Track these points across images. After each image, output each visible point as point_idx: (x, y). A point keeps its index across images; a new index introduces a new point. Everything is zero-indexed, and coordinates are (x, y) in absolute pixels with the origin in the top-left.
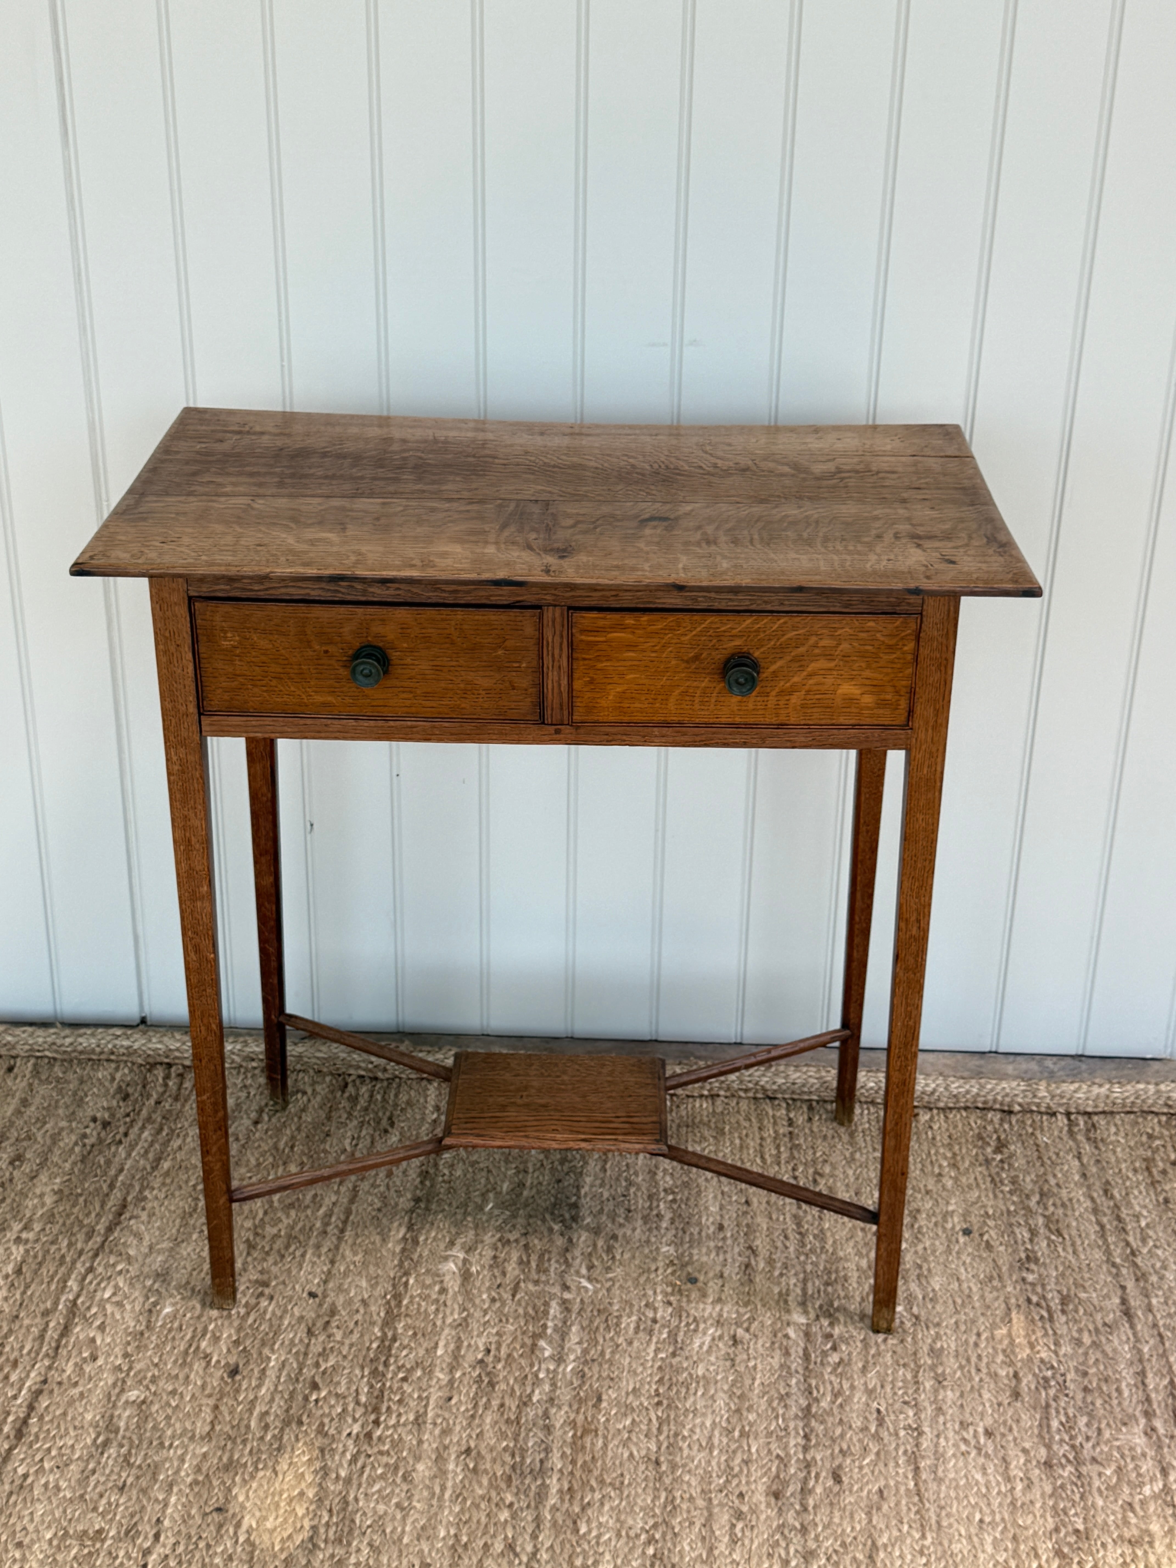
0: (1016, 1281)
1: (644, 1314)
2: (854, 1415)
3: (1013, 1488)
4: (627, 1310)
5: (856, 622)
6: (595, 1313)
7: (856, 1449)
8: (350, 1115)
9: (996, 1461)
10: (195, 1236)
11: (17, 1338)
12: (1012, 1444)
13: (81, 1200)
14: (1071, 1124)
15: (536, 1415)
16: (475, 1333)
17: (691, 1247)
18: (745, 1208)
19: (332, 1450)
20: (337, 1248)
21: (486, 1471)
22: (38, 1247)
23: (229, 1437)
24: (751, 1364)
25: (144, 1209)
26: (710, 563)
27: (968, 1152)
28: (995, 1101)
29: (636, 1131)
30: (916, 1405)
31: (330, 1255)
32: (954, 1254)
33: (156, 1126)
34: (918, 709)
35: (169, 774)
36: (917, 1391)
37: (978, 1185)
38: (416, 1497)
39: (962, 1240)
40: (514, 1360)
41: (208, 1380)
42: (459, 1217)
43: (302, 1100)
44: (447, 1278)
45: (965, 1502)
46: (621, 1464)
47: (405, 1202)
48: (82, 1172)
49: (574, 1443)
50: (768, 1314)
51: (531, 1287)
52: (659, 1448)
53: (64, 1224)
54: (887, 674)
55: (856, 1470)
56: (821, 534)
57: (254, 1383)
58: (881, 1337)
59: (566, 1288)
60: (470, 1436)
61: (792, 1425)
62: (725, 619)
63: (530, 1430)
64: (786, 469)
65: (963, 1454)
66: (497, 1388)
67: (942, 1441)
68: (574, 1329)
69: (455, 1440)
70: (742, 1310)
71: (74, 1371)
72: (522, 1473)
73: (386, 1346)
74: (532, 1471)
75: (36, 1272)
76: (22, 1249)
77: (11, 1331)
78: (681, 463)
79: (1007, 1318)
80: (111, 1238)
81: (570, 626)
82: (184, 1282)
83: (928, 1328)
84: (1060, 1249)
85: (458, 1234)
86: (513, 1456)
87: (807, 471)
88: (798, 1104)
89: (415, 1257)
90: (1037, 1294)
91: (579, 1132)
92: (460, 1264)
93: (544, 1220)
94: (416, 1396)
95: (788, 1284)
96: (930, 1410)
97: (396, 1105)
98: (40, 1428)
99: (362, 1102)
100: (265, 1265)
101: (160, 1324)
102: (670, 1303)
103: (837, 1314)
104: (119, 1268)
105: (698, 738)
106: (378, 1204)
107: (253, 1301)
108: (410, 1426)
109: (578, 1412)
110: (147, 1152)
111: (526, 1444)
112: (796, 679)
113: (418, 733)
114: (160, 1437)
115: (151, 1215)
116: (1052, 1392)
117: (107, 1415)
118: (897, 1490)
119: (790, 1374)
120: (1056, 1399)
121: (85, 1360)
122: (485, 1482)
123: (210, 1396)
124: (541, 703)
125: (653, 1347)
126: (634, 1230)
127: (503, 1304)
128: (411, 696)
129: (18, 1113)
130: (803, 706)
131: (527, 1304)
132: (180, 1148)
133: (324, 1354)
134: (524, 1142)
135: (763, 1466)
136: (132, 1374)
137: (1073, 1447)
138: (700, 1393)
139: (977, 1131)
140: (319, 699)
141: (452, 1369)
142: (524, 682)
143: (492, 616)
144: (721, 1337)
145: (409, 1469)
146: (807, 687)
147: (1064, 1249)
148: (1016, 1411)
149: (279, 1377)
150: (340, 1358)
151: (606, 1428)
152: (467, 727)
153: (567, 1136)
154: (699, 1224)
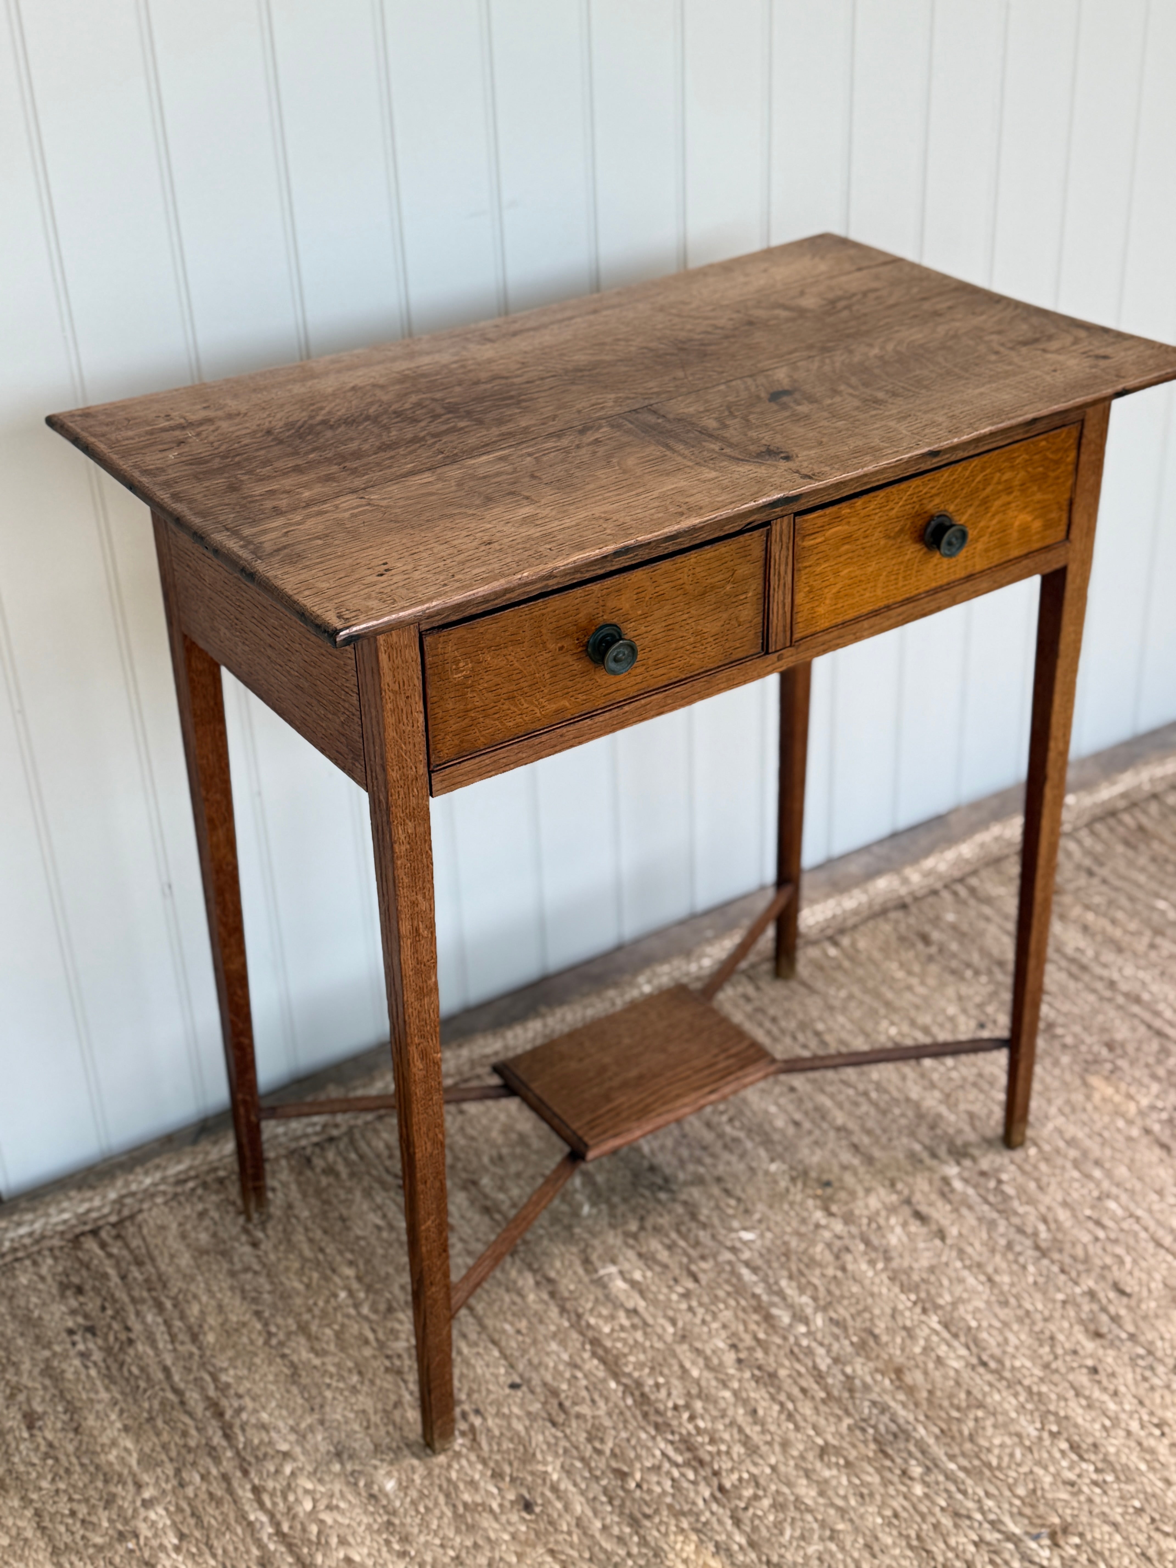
2: (1076, 1232)
4: (806, 1241)
5: (1032, 445)
6: (783, 1258)
7: (1109, 1259)
8: (346, 1189)
13: (160, 1423)
15: (841, 1381)
16: (705, 1337)
17: (792, 1154)
20: (484, 1326)
21: (858, 1459)
25: (239, 1396)
27: (907, 955)
28: (886, 901)
29: (743, 1061)
30: (1109, 1196)
31: (484, 1337)
33: (151, 1303)
34: (1076, 519)
36: (1095, 1183)
37: (946, 982)
38: (830, 1521)
40: (765, 1342)
41: (512, 1529)
42: (565, 1233)
44: (624, 1298)
48: (125, 1394)
49: (899, 1388)
50: (918, 1180)
51: (704, 1265)
52: (970, 1350)
53: (172, 1459)
54: (1054, 492)
55: (1129, 1277)
57: (559, 1505)
59: (733, 1249)
61: (1042, 1267)
64: (783, 313)
66: (781, 1377)
69: (801, 1447)
72: (889, 1441)
74: (894, 1435)
75: (201, 1526)
79: (1088, 1085)
80: (241, 1445)
81: (796, 533)
82: (371, 1447)
85: (584, 1250)
86: (864, 1431)
87: (804, 309)
89: (568, 1295)
91: (697, 1088)
92: (621, 1278)
93: (645, 1196)
94: (720, 1426)
95: (904, 1145)
99: (343, 1169)
101: (397, 1503)
102: (836, 1214)
103: (969, 1151)
105: (899, 618)
108: (748, 1459)
109: (871, 1358)
110: (172, 1335)
111: (861, 1412)
112: (982, 524)
113: (651, 709)
115: (255, 1397)
122: (869, 1469)
123: (532, 1544)
124: (764, 632)
125: (864, 1262)
126: (728, 1163)
127: (698, 1295)
128: (642, 669)
130: (986, 550)
131: (719, 1283)
133: (593, 1438)
135: (1062, 1317)
138: (945, 1282)
139: (894, 935)
140: (552, 706)
141: (724, 1382)
142: (750, 613)
143: (724, 549)
144: (906, 1222)
145: (793, 1498)
146: (990, 529)
149: (577, 1485)
151: (909, 1358)
152: (698, 685)
153: (693, 1096)
154: (775, 1129)
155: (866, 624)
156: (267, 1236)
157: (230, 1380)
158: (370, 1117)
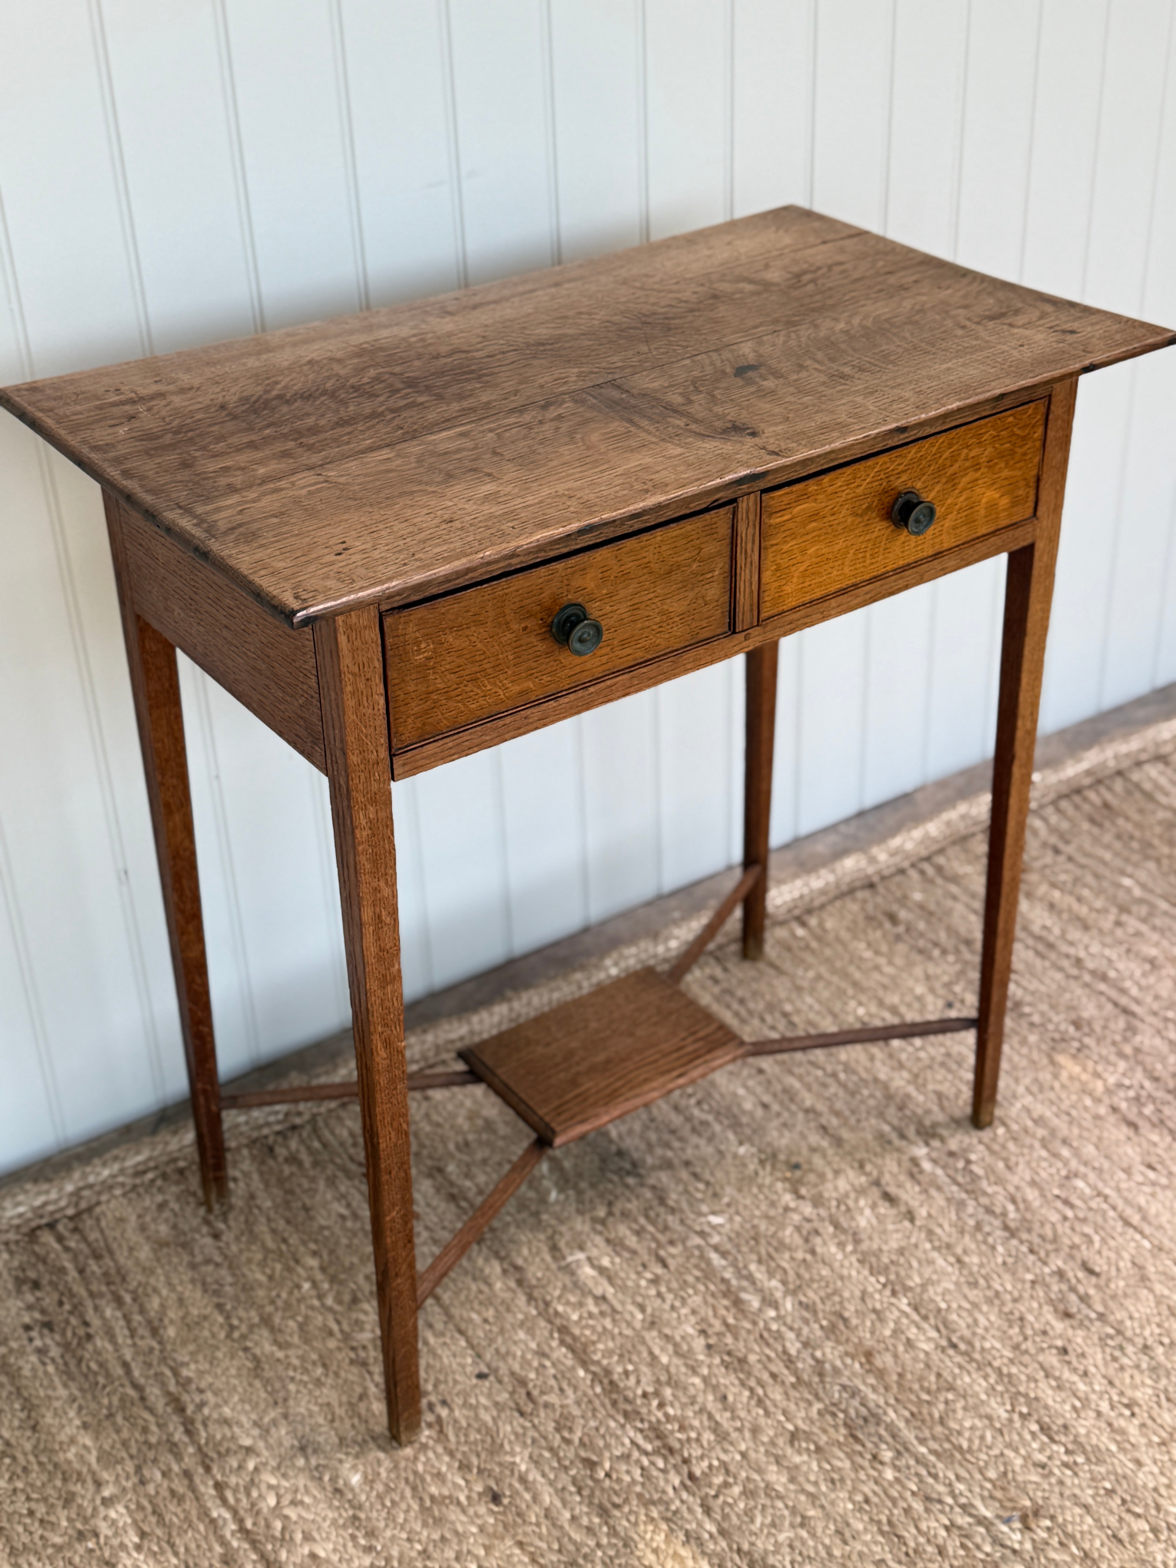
0: (1028, 1029)
2: (1044, 1211)
4: (775, 1225)
5: (999, 421)
6: (752, 1242)
7: (1077, 1240)
8: (309, 1179)
13: (120, 1420)
14: (922, 872)
15: (811, 1365)
16: (674, 1323)
17: (761, 1136)
19: (675, 1513)
20: (450, 1316)
21: (829, 1444)
24: (924, 1213)
25: (201, 1391)
27: (875, 935)
28: (854, 880)
29: (714, 1043)
30: (1076, 1175)
31: (451, 1326)
33: (109, 1297)
34: (1043, 497)
36: (1063, 1162)
37: (914, 961)
38: (800, 1507)
40: (735, 1327)
41: (480, 1522)
42: (532, 1220)
44: (592, 1285)
46: (927, 1365)
48: (84, 1390)
49: (869, 1371)
50: (887, 1161)
51: (673, 1250)
52: (939, 1332)
53: (132, 1456)
54: (1021, 468)
55: (1097, 1256)
57: (527, 1496)
59: (702, 1234)
60: (779, 1422)
61: (1011, 1247)
62: (895, 458)
64: (748, 287)
65: (1152, 1196)
66: (750, 1362)
69: (771, 1433)
70: (866, 1170)
72: (859, 1426)
74: (865, 1419)
75: (163, 1524)
79: (1055, 1064)
80: (203, 1440)
81: (762, 511)
82: (336, 1440)
84: (1026, 984)
85: (552, 1237)
86: (834, 1415)
87: (769, 283)
89: (536, 1282)
90: (1053, 1031)
92: (589, 1265)
93: (614, 1181)
94: (690, 1413)
95: (872, 1126)
96: (1090, 1173)
99: (306, 1158)
101: (362, 1497)
102: (805, 1198)
103: (937, 1131)
105: (867, 596)
107: (432, 1417)
108: (718, 1446)
109: (840, 1342)
110: (132, 1330)
111: (831, 1397)
115: (217, 1392)
119: (962, 1204)
122: (839, 1454)
123: (501, 1536)
124: (733, 609)
125: (833, 1245)
126: (697, 1147)
127: (666, 1280)
128: (608, 649)
130: (953, 528)
131: (687, 1268)
133: (561, 1427)
135: (1032, 1297)
138: (914, 1264)
139: (862, 914)
140: (516, 688)
141: (693, 1369)
142: (716, 592)
143: (689, 526)
144: (875, 1204)
146: (958, 506)
147: (1030, 983)
148: (1146, 1138)
149: (545, 1476)
151: (879, 1341)
152: (665, 665)
153: (662, 1080)
154: (744, 1112)
155: (833, 602)
156: (229, 1227)
157: (191, 1374)
158: (333, 1104)
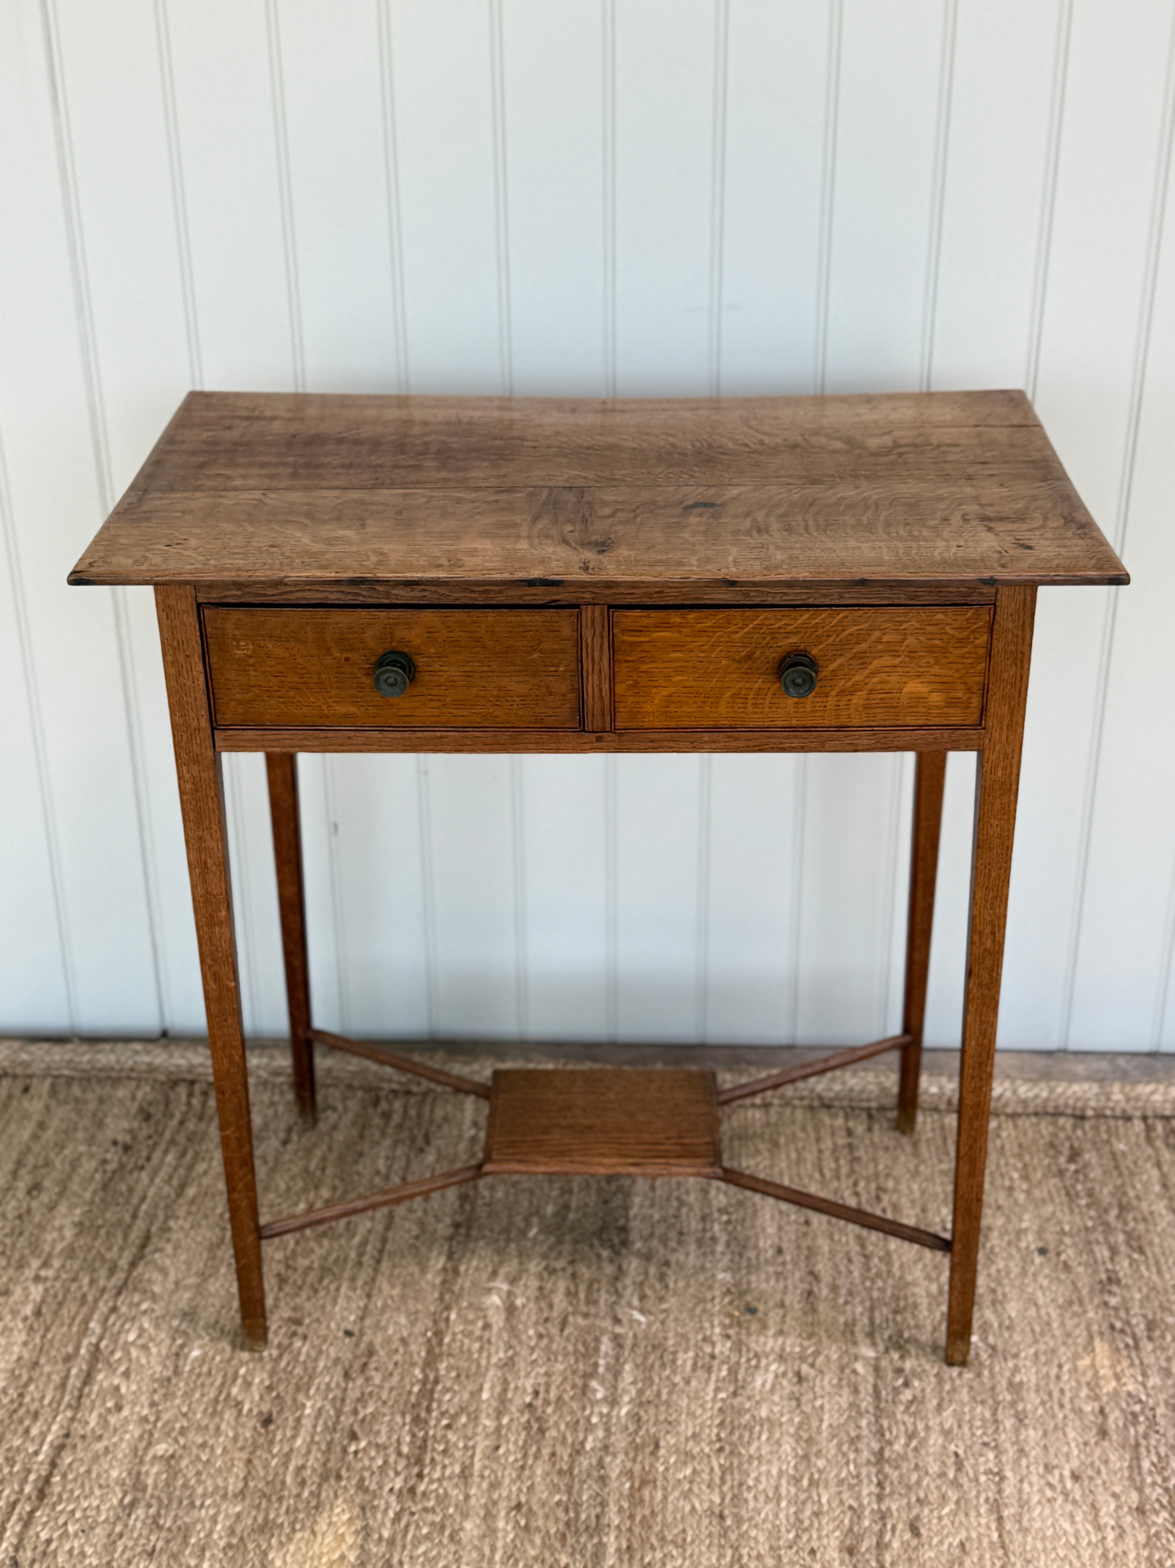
0: (1098, 1306)
1: (701, 1349)
2: (931, 1459)
3: (1104, 1538)
4: (684, 1345)
5: (923, 614)
6: (650, 1349)
7: (934, 1497)
8: (384, 1134)
9: (1085, 1508)
10: (223, 1270)
11: (37, 1387)
12: (1101, 1489)
13: (103, 1232)
14: (1149, 1129)
15: (590, 1465)
16: (522, 1374)
17: (749, 1273)
18: (804, 1229)
19: (374, 1507)
20: (373, 1280)
21: (538, 1529)
22: (58, 1285)
23: (264, 1495)
24: (818, 1403)
25: (168, 1241)
26: (762, 555)
27: (1040, 1161)
28: (1066, 1105)
29: (687, 1153)
30: (996, 1447)
31: (367, 1288)
32: (1030, 1275)
33: (180, 1148)
34: (992, 707)
35: (182, 793)
36: (996, 1431)
37: (1052, 1199)
38: (465, 1560)
39: (1038, 1259)
40: (565, 1403)
41: (240, 1430)
42: (502, 1243)
43: (332, 1117)
44: (491, 1313)
45: (1053, 1555)
46: (683, 1518)
47: (444, 1228)
48: (103, 1201)
49: (631, 1495)
50: (834, 1348)
51: (581, 1321)
52: (723, 1500)
53: (85, 1260)
54: (958, 670)
55: (935, 1521)
56: (882, 519)
57: (289, 1433)
58: (955, 1371)
59: (617, 1321)
60: (520, 1490)
61: (864, 1471)
62: (779, 615)
63: (584, 1482)
64: (839, 445)
65: (1049, 1501)
66: (547, 1435)
67: (1026, 1486)
68: (628, 1367)
69: (504, 1494)
70: (806, 1343)
71: (98, 1423)
72: (577, 1530)
73: (428, 1391)
74: (587, 1528)
75: (56, 1313)
76: (41, 1288)
77: (30, 1380)
78: (725, 441)
79: (1089, 1346)
80: (135, 1274)
81: (611, 626)
82: (212, 1321)
83: (1005, 1359)
84: (1143, 1268)
85: (501, 1263)
86: (567, 1511)
87: (862, 446)
88: (857, 1112)
89: (456, 1289)
90: (1120, 1319)
91: (627, 1156)
92: (504, 1296)
93: (592, 1246)
94: (461, 1445)
95: (853, 1313)
96: (1011, 1452)
97: (431, 1121)
98: (64, 1487)
99: (396, 1118)
100: (298, 1301)
101: (187, 1368)
102: (728, 1337)
103: (908, 1346)
104: (144, 1306)
105: (751, 743)
106: (415, 1231)
107: (286, 1342)
108: (455, 1480)
109: (634, 1460)
110: (171, 1178)
111: (580, 1496)
112: (857, 678)
113: (448, 744)
114: (190, 1496)
115: (177, 1247)
116: (1141, 1429)
117: (134, 1472)
118: (980, 1543)
119: (860, 1414)
120: (1146, 1436)
121: (109, 1410)
122: (538, 1541)
123: (242, 1449)
124: (581, 709)
125: (712, 1386)
126: (687, 1255)
127: (551, 1340)
128: (440, 704)
129: (35, 1137)
130: (866, 707)
131: (577, 1340)
132: (205, 1173)
133: (362, 1400)
134: (569, 1168)
135: (835, 1519)
136: (159, 1425)
137: (1166, 1490)
138: (764, 1437)
139: (1048, 1139)
140: (341, 709)
141: (499, 1414)
142: (562, 687)
143: (525, 617)
144: (784, 1374)
145: (457, 1527)
146: (869, 687)
147: (1148, 1268)
148: (1104, 1452)
149: (315, 1427)
150: (380, 1404)
151: (665, 1478)
153: (614, 1160)
156: (299, 1141)
157: (174, 1227)
